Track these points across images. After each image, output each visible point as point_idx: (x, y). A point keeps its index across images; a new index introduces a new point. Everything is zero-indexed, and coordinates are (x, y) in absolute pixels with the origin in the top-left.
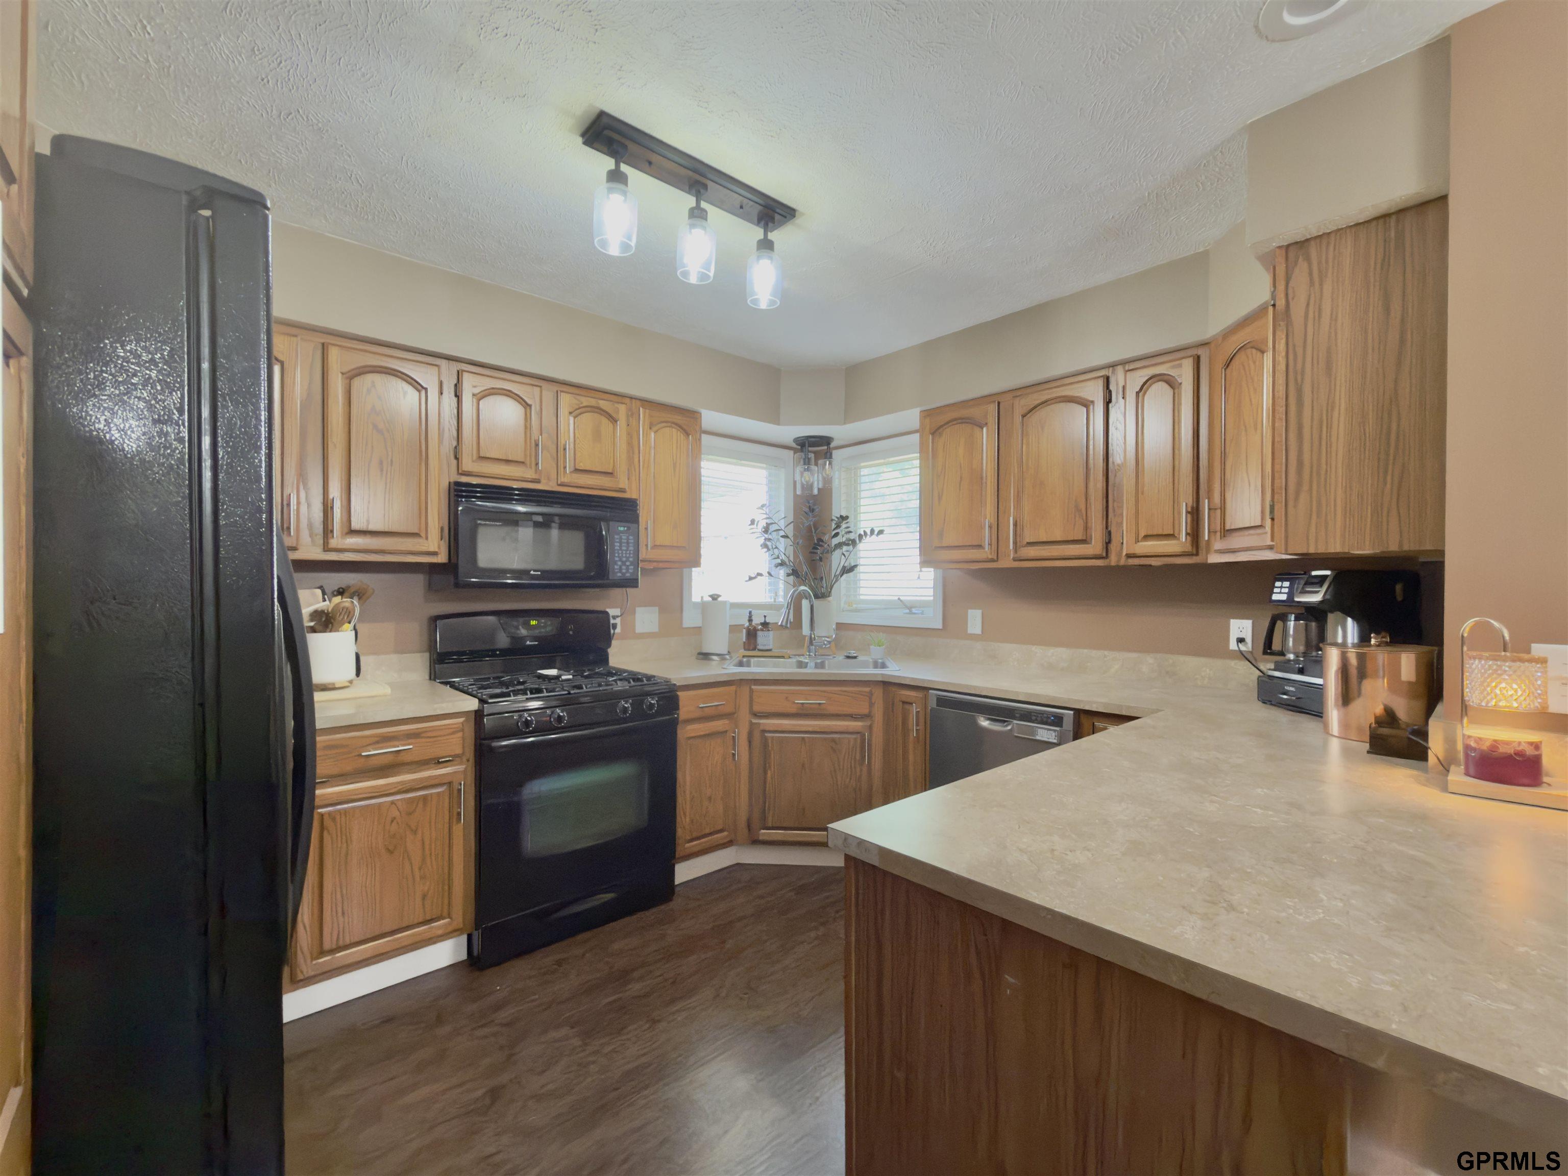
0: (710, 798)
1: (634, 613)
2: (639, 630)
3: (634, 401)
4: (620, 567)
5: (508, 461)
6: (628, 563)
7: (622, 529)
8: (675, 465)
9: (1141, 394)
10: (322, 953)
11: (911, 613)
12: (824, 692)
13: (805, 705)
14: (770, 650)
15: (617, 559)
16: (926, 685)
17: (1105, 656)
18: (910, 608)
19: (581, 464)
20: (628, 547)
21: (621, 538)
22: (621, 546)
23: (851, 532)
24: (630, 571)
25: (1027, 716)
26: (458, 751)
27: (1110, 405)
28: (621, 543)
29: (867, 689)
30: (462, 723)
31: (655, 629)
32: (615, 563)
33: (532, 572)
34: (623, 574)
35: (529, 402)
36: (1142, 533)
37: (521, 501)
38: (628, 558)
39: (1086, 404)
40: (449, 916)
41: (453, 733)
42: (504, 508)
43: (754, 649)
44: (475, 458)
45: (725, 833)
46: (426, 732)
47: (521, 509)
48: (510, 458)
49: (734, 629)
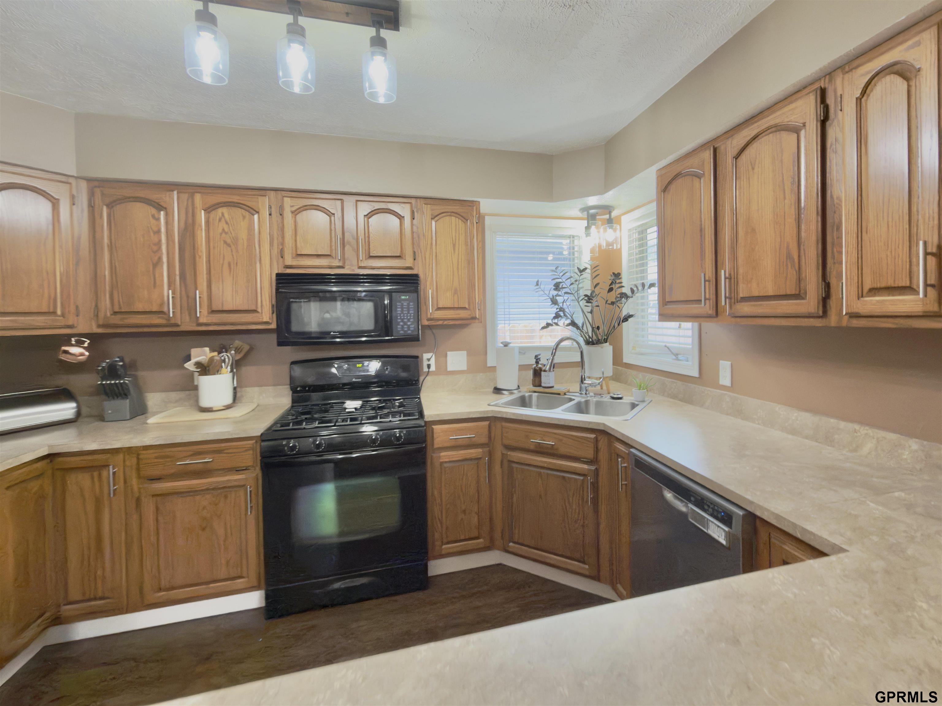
0: (464, 512)
1: (446, 356)
2: (450, 368)
3: (418, 199)
4: (402, 326)
5: (318, 256)
6: (409, 323)
7: (403, 297)
8: (454, 245)
9: (863, 100)
10: (160, 590)
11: (678, 359)
12: (555, 434)
13: (541, 444)
14: (552, 387)
15: (399, 320)
16: (630, 443)
17: (855, 431)
18: (676, 355)
19: (374, 252)
20: (408, 311)
21: (402, 305)
22: (402, 311)
23: (623, 287)
24: (411, 329)
25: (701, 502)
26: (250, 464)
27: (828, 123)
28: (402, 308)
29: (593, 436)
30: (253, 444)
31: (464, 367)
32: (398, 324)
33: (332, 333)
34: (405, 331)
35: (333, 211)
36: (867, 286)
37: (337, 283)
38: (409, 320)
39: (796, 130)
40: (248, 577)
41: (246, 450)
42: (314, 289)
43: (540, 386)
44: (294, 256)
45: (481, 540)
46: (226, 449)
47: (335, 289)
48: (319, 253)
49: (522, 368)
